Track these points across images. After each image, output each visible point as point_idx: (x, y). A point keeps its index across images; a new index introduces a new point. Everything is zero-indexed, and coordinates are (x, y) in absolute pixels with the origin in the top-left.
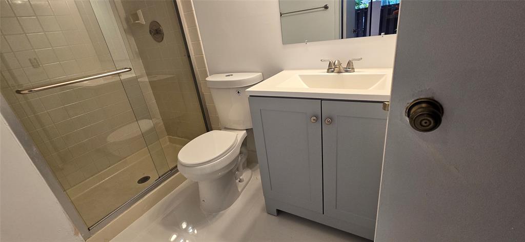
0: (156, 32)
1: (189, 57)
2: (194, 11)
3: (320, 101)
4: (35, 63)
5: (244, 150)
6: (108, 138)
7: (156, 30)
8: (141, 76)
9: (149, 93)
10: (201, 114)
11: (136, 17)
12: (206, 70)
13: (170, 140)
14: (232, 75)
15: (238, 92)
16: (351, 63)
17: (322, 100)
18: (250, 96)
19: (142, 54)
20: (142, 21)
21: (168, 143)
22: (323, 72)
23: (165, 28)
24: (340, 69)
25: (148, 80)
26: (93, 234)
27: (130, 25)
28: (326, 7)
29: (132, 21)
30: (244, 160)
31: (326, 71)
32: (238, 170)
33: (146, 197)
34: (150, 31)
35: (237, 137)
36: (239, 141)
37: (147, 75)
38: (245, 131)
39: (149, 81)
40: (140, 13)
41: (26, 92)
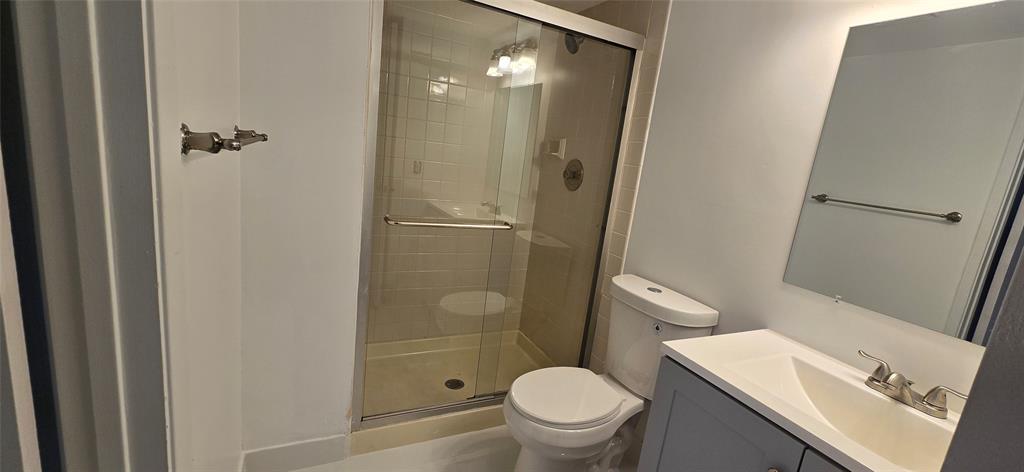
0: (573, 176)
1: (604, 229)
2: (641, 168)
3: (803, 447)
4: (417, 169)
5: (627, 433)
6: (443, 300)
7: (574, 173)
8: (523, 228)
9: (524, 255)
10: (582, 325)
11: (556, 147)
12: (621, 261)
13: (520, 341)
14: (660, 291)
15: (657, 328)
16: (940, 396)
17: (808, 447)
18: (667, 357)
19: (540, 197)
20: (562, 154)
21: (514, 343)
22: (855, 377)
23: (586, 174)
24: (902, 394)
25: (530, 240)
26: (364, 428)
27: (544, 155)
28: (953, 218)
29: (549, 150)
30: (618, 451)
31: (866, 378)
32: (599, 463)
33: (444, 416)
34: (565, 172)
35: (621, 404)
36: (621, 414)
37: (534, 229)
38: (642, 401)
39: (532, 243)
40: (563, 144)
41: (393, 223)
